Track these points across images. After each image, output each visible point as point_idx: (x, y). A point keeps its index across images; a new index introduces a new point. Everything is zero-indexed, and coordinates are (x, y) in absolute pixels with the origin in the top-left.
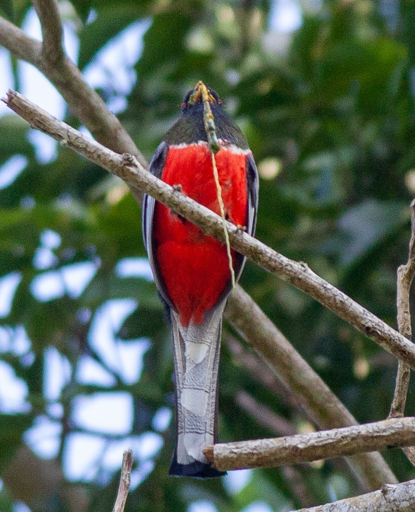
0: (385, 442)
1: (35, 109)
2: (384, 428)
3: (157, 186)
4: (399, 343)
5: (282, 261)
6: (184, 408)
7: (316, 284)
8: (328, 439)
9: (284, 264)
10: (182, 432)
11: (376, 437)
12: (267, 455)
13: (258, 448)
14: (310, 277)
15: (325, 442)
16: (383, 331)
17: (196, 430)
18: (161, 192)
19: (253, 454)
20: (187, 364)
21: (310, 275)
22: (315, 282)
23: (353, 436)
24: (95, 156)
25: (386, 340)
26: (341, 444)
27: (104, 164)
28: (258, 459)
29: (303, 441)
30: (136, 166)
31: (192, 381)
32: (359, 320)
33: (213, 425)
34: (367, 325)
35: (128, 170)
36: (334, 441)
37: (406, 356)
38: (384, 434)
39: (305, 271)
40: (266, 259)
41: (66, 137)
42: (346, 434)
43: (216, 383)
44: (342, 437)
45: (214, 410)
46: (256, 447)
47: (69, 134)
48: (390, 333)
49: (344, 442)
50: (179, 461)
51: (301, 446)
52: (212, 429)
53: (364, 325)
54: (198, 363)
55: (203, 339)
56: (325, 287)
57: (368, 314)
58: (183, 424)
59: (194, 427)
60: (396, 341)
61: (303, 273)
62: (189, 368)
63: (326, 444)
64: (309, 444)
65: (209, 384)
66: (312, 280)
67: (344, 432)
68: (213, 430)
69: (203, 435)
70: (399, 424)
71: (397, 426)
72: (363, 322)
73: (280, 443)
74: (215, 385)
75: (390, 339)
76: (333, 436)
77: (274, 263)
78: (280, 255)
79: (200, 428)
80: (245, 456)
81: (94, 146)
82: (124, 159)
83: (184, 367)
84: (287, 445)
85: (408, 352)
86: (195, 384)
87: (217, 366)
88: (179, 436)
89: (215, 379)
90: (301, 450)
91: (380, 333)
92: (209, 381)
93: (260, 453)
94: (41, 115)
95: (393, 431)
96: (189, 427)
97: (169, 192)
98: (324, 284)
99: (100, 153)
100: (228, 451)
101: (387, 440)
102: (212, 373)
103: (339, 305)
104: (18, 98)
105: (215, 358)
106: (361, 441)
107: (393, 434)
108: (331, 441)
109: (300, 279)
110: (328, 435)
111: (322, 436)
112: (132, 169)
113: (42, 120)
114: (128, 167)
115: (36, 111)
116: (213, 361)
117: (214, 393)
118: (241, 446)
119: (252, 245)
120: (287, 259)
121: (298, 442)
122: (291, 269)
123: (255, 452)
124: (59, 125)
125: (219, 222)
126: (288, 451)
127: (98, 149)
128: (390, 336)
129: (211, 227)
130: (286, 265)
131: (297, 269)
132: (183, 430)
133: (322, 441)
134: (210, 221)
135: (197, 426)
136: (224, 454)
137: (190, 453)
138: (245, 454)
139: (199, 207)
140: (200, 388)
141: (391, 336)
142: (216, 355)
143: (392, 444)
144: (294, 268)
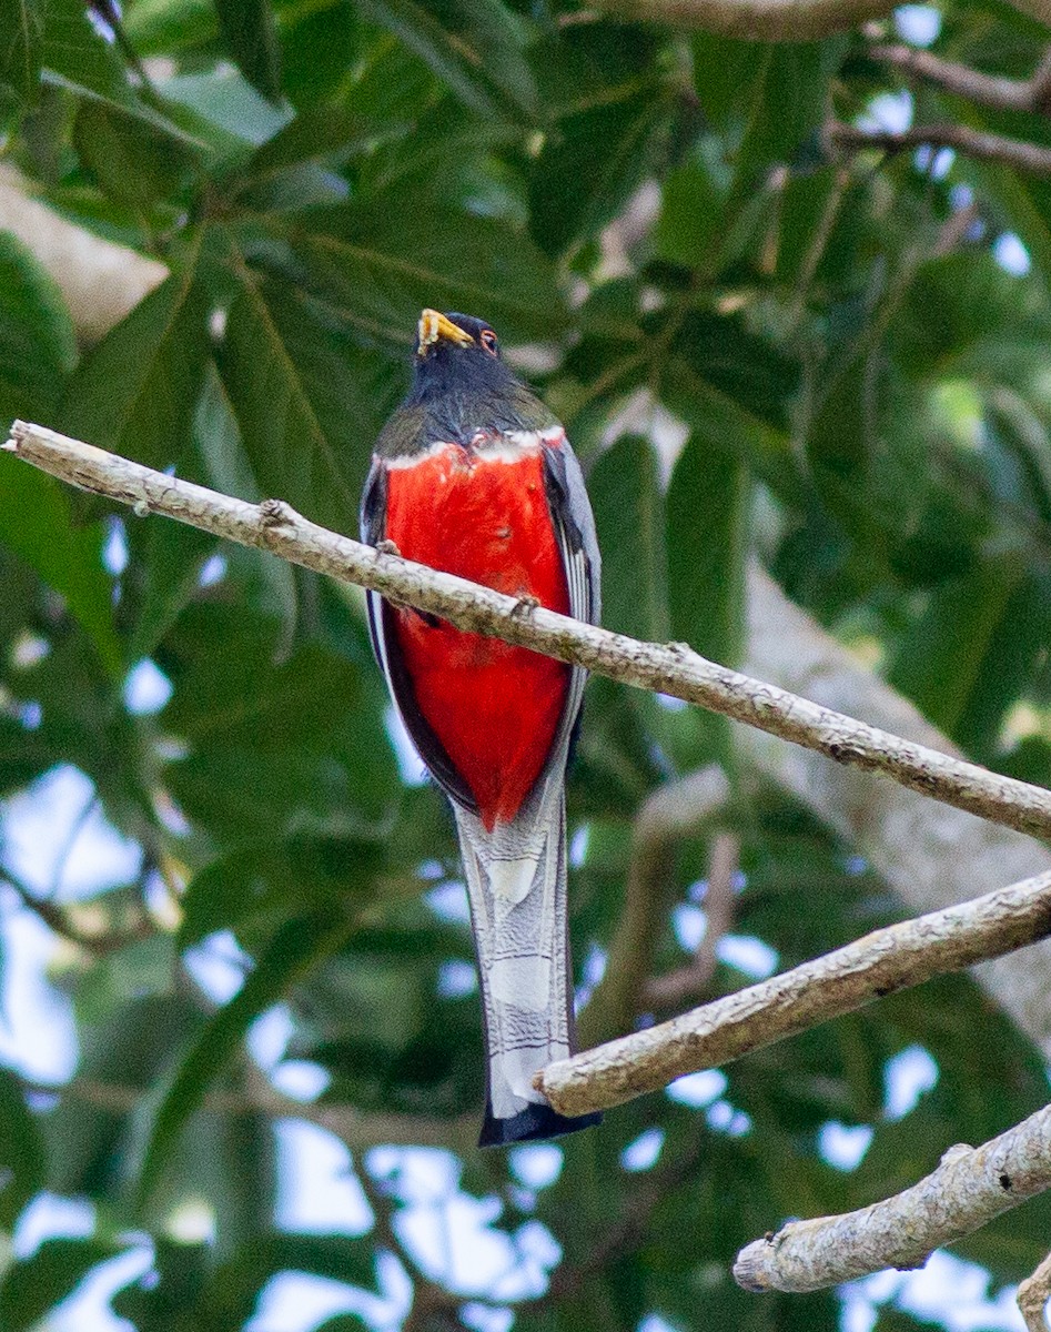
0: (866, 984)
1: (71, 451)
2: (858, 955)
3: (341, 555)
4: (908, 763)
5: (626, 651)
6: (498, 1001)
7: (706, 682)
8: (756, 1003)
9: (631, 656)
10: (498, 1052)
11: (845, 978)
12: (644, 1064)
13: (624, 1055)
14: (691, 670)
15: (750, 1012)
16: (868, 746)
17: (527, 1042)
18: (349, 566)
19: (617, 1069)
20: (497, 908)
21: (692, 665)
22: (705, 678)
23: (800, 986)
24: (208, 520)
25: (879, 763)
26: (780, 1008)
27: (230, 533)
28: (630, 1077)
29: (708, 1019)
30: (291, 523)
31: (510, 942)
32: (813, 734)
33: (565, 1024)
34: (831, 743)
35: (276, 534)
36: (766, 1004)
37: (931, 786)
38: (860, 968)
39: (678, 661)
40: (591, 653)
41: (143, 493)
42: (787, 985)
43: (564, 935)
44: (780, 994)
45: (564, 992)
46: (621, 1052)
47: (148, 487)
48: (885, 748)
49: (786, 1004)
50: (497, 1115)
51: (703, 1032)
52: (564, 1032)
53: (825, 744)
54: (517, 902)
55: (526, 849)
56: (727, 685)
57: (833, 719)
58: (498, 1034)
59: (522, 1037)
60: (902, 761)
61: (676, 665)
62: (501, 914)
63: (752, 1016)
64: (719, 1023)
65: (549, 941)
66: (695, 675)
67: (783, 982)
68: (566, 1034)
69: (545, 1049)
70: (887, 942)
71: (882, 947)
72: (822, 739)
73: (666, 1033)
74: (562, 939)
75: (889, 760)
76: (762, 997)
77: (608, 658)
78: (624, 638)
79: (537, 1035)
80: (604, 1077)
81: (201, 501)
82: (265, 515)
83: (491, 916)
84: (677, 1035)
85: (934, 778)
86: (517, 948)
87: (563, 898)
88: (493, 1061)
89: (562, 927)
90: (706, 1039)
91: (862, 752)
92: (550, 934)
93: (631, 1064)
94: (85, 461)
95: (876, 959)
96: (513, 1038)
97: (366, 562)
98: (724, 677)
99: (215, 512)
100: (570, 1074)
101: (868, 979)
102: (553, 915)
103: (763, 715)
104: (32, 435)
105: (557, 883)
106: (816, 994)
107: (877, 965)
108: (759, 1007)
109: (670, 680)
110: (753, 995)
111: (742, 1000)
112: (284, 531)
113: (89, 470)
114: (273, 529)
115: (72, 455)
116: (553, 889)
117: (562, 956)
118: (595, 1057)
119: (556, 632)
120: (639, 644)
121: (696, 1025)
122: (648, 663)
123: (620, 1063)
124: (125, 472)
125: (478, 601)
126: (682, 1047)
127: (210, 504)
128: (885, 752)
129: (463, 614)
130: (636, 658)
131: (659, 660)
132: (498, 1048)
133: (743, 1010)
134: (458, 602)
135: (529, 1032)
136: (563, 1082)
137: (517, 1092)
138: (603, 1072)
139: (432, 578)
140: (531, 952)
141: (890, 753)
142: (558, 878)
143: (882, 985)
144: (655, 660)
